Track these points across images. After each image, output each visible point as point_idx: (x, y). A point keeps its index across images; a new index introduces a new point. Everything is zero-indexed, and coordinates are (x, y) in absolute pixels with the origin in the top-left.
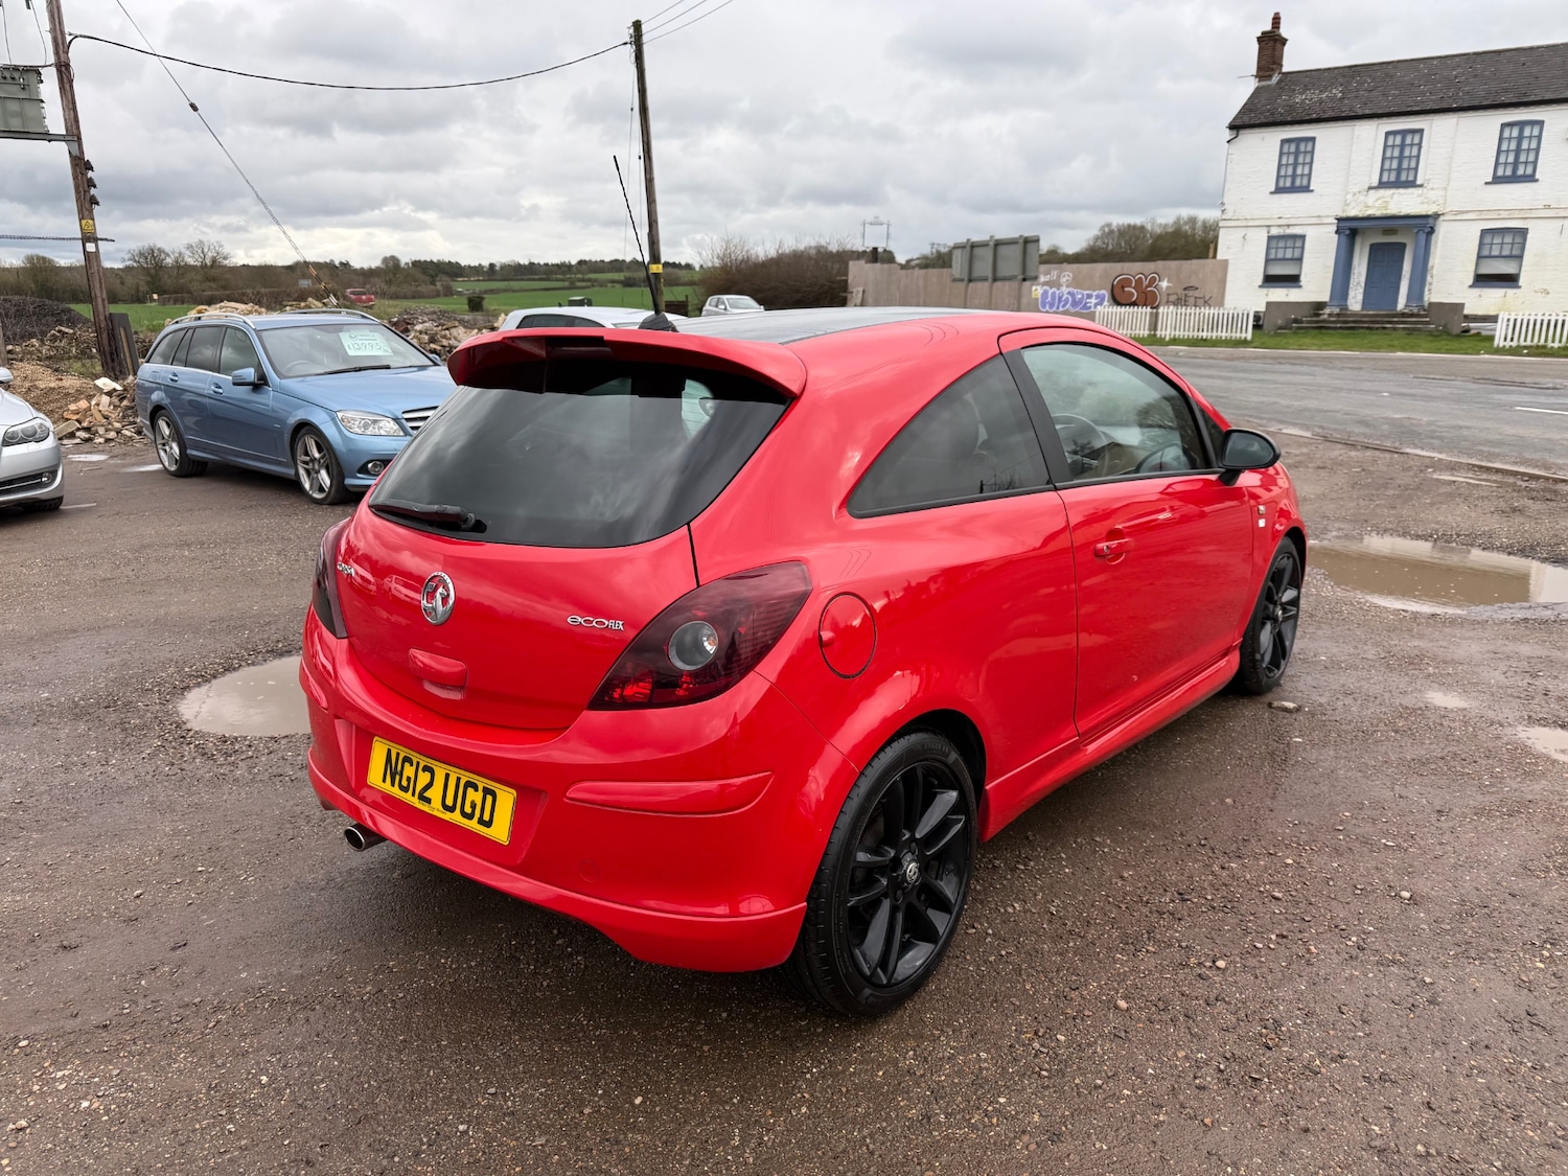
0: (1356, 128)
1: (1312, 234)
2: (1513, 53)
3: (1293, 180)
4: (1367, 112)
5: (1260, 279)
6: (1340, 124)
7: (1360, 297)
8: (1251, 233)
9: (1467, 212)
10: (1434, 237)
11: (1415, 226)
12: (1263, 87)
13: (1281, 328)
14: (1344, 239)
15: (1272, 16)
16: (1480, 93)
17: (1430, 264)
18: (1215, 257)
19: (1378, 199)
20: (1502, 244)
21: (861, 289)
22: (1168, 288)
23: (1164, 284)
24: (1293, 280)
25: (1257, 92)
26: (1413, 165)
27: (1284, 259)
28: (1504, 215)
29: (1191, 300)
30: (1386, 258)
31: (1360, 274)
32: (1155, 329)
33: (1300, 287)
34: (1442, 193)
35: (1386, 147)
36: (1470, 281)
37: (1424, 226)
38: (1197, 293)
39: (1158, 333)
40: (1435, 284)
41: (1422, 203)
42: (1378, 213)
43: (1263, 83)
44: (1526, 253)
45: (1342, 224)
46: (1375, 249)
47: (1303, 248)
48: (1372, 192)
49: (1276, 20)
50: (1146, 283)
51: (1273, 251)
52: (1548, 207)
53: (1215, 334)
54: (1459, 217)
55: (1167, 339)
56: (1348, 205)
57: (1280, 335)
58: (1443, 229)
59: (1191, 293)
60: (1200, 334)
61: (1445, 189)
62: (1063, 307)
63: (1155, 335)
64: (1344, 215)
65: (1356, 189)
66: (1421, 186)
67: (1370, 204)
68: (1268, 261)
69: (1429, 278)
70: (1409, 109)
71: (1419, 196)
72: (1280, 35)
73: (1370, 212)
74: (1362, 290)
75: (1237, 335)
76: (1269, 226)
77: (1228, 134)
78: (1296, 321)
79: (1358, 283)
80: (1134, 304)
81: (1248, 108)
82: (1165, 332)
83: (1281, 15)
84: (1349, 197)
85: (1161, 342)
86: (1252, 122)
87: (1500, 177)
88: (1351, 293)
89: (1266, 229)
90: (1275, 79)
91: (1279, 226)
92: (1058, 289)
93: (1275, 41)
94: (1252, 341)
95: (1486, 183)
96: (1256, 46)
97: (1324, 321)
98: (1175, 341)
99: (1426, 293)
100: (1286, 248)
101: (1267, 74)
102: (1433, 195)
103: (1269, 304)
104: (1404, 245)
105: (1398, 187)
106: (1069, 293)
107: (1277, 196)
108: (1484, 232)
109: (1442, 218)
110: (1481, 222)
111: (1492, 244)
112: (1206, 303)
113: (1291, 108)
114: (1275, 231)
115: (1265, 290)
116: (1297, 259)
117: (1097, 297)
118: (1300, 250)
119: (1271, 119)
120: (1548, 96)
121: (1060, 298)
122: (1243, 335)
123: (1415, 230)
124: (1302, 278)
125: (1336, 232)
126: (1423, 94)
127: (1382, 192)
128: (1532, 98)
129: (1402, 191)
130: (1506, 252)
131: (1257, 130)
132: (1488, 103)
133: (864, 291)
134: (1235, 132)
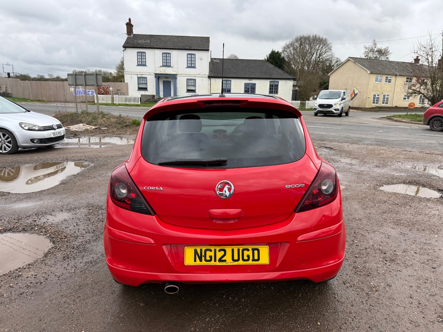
0: (155, 51)
1: (148, 77)
2: (186, 37)
3: (142, 63)
4: (157, 47)
5: (137, 89)
6: (151, 49)
7: (162, 94)
8: (133, 76)
9: (183, 74)
10: (177, 80)
11: (173, 77)
12: (129, 37)
13: (145, 102)
14: (157, 79)
15: (129, 19)
16: (181, 46)
17: (177, 87)
18: (124, 82)
19: (163, 69)
20: (191, 82)
21: (5, 86)
22: (112, 89)
23: (111, 89)
24: (145, 89)
25: (128, 39)
26: (169, 62)
27: (142, 83)
28: (191, 75)
29: (119, 94)
30: (167, 84)
31: (161, 88)
32: (113, 101)
33: (148, 91)
34: (177, 69)
35: (163, 56)
36: (186, 91)
37: (174, 77)
38: (121, 92)
39: (114, 102)
40: (178, 91)
41: (173, 71)
42: (163, 73)
43: (129, 36)
44: (196, 85)
45: (156, 75)
46: (164, 82)
47: (147, 81)
48: (161, 67)
49: (130, 20)
50: (106, 88)
51: (139, 81)
52: (199, 74)
53: (130, 103)
54: (181, 75)
55: (117, 104)
56: (156, 70)
57: (146, 103)
58: (179, 78)
59: (119, 91)
60: (126, 103)
61: (177, 68)
62: (81, 94)
63: (113, 103)
64: (156, 73)
65: (157, 66)
66: (172, 67)
67: (161, 71)
68: (138, 84)
69: (177, 90)
70: (167, 48)
71: (172, 69)
72: (131, 24)
73: (161, 73)
74: (163, 92)
75: (136, 103)
76: (137, 74)
77: (123, 49)
78: (149, 100)
79: (161, 90)
80: (103, 94)
81: (127, 42)
82: (116, 102)
83: (131, 19)
84: (156, 68)
85: (115, 105)
86: (129, 46)
87: (188, 66)
88: (160, 93)
89: (136, 75)
90: (132, 36)
91: (140, 74)
92: (79, 89)
93: (131, 25)
94: (140, 105)
95: (186, 68)
96: (126, 26)
97: (155, 100)
98: (119, 105)
99: (177, 93)
100: (142, 80)
101: (130, 34)
102: (175, 69)
103: (142, 95)
104: (170, 82)
105: (167, 67)
106: (82, 90)
107: (138, 67)
108: (187, 79)
109: (178, 75)
110: (186, 77)
111: (189, 82)
112: (124, 94)
113: (138, 44)
114: (139, 76)
115: (139, 91)
116: (146, 84)
117: (91, 92)
118: (146, 81)
119: (133, 46)
120: (195, 49)
121: (80, 92)
122: (138, 103)
123: (173, 78)
124: (148, 88)
125: (155, 77)
126: (169, 44)
127: (164, 68)
128: (192, 49)
129: (168, 68)
130: (192, 84)
131: (130, 49)
132: (183, 48)
133: (6, 87)
134: (125, 48)
